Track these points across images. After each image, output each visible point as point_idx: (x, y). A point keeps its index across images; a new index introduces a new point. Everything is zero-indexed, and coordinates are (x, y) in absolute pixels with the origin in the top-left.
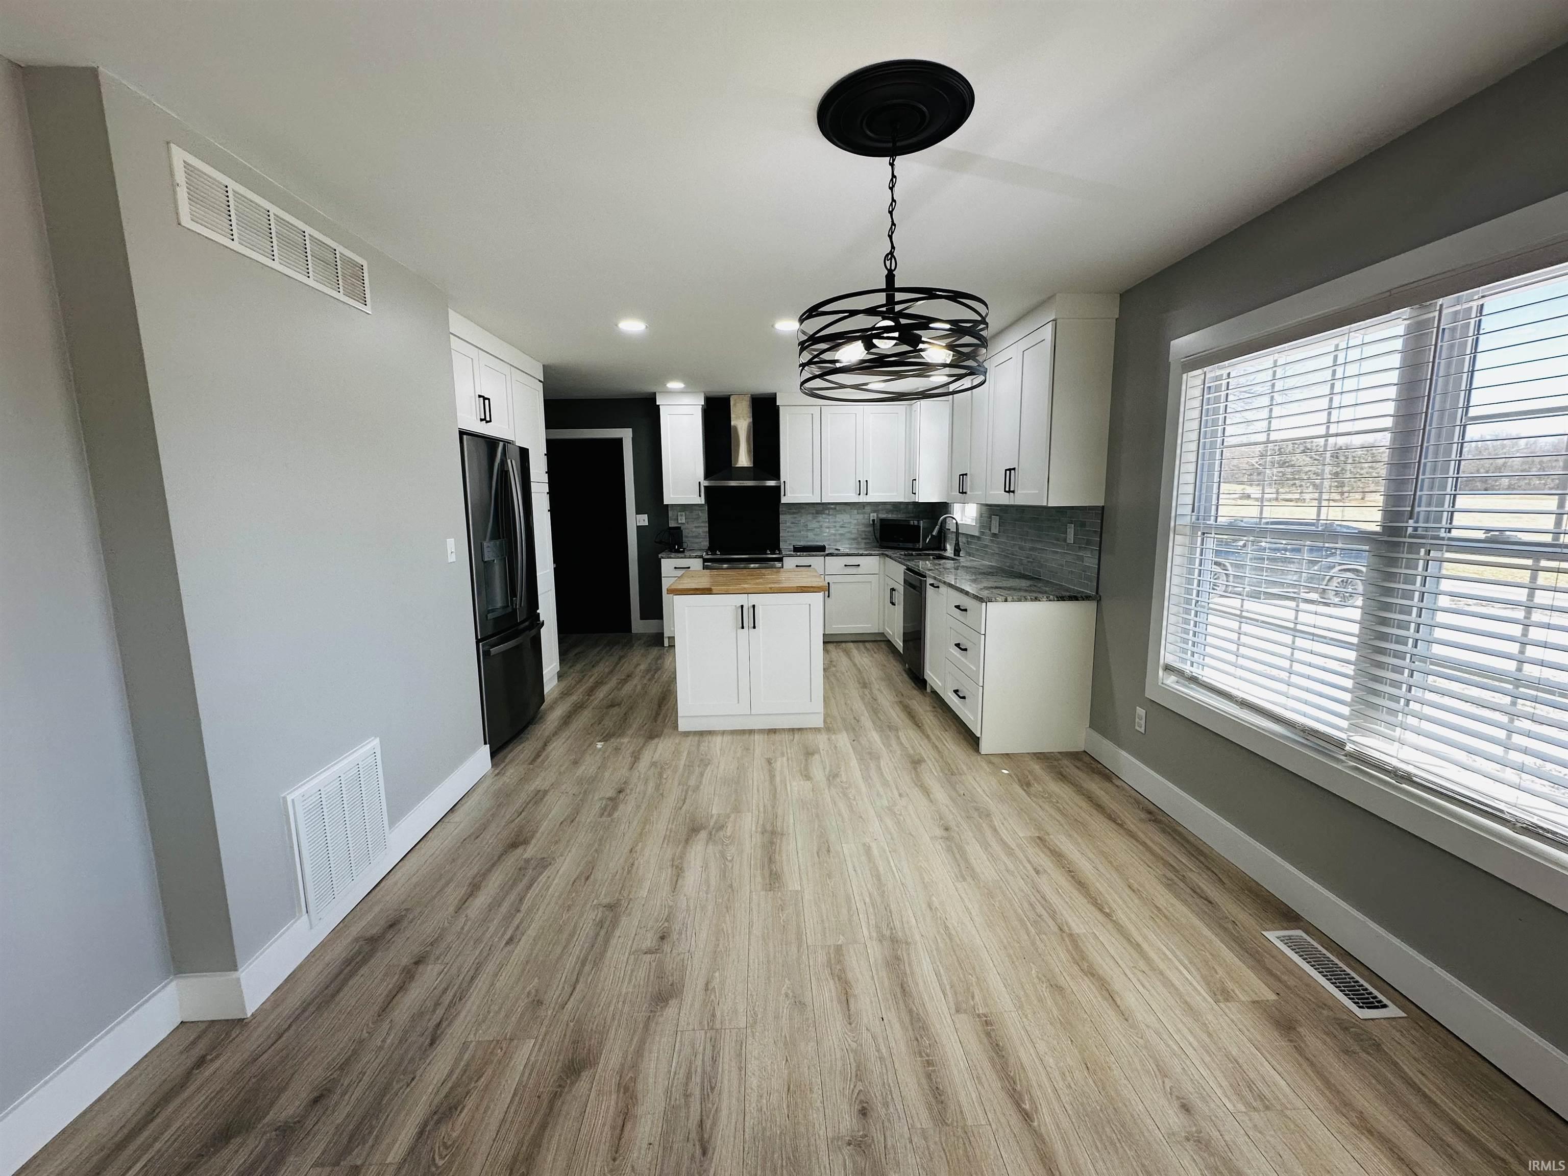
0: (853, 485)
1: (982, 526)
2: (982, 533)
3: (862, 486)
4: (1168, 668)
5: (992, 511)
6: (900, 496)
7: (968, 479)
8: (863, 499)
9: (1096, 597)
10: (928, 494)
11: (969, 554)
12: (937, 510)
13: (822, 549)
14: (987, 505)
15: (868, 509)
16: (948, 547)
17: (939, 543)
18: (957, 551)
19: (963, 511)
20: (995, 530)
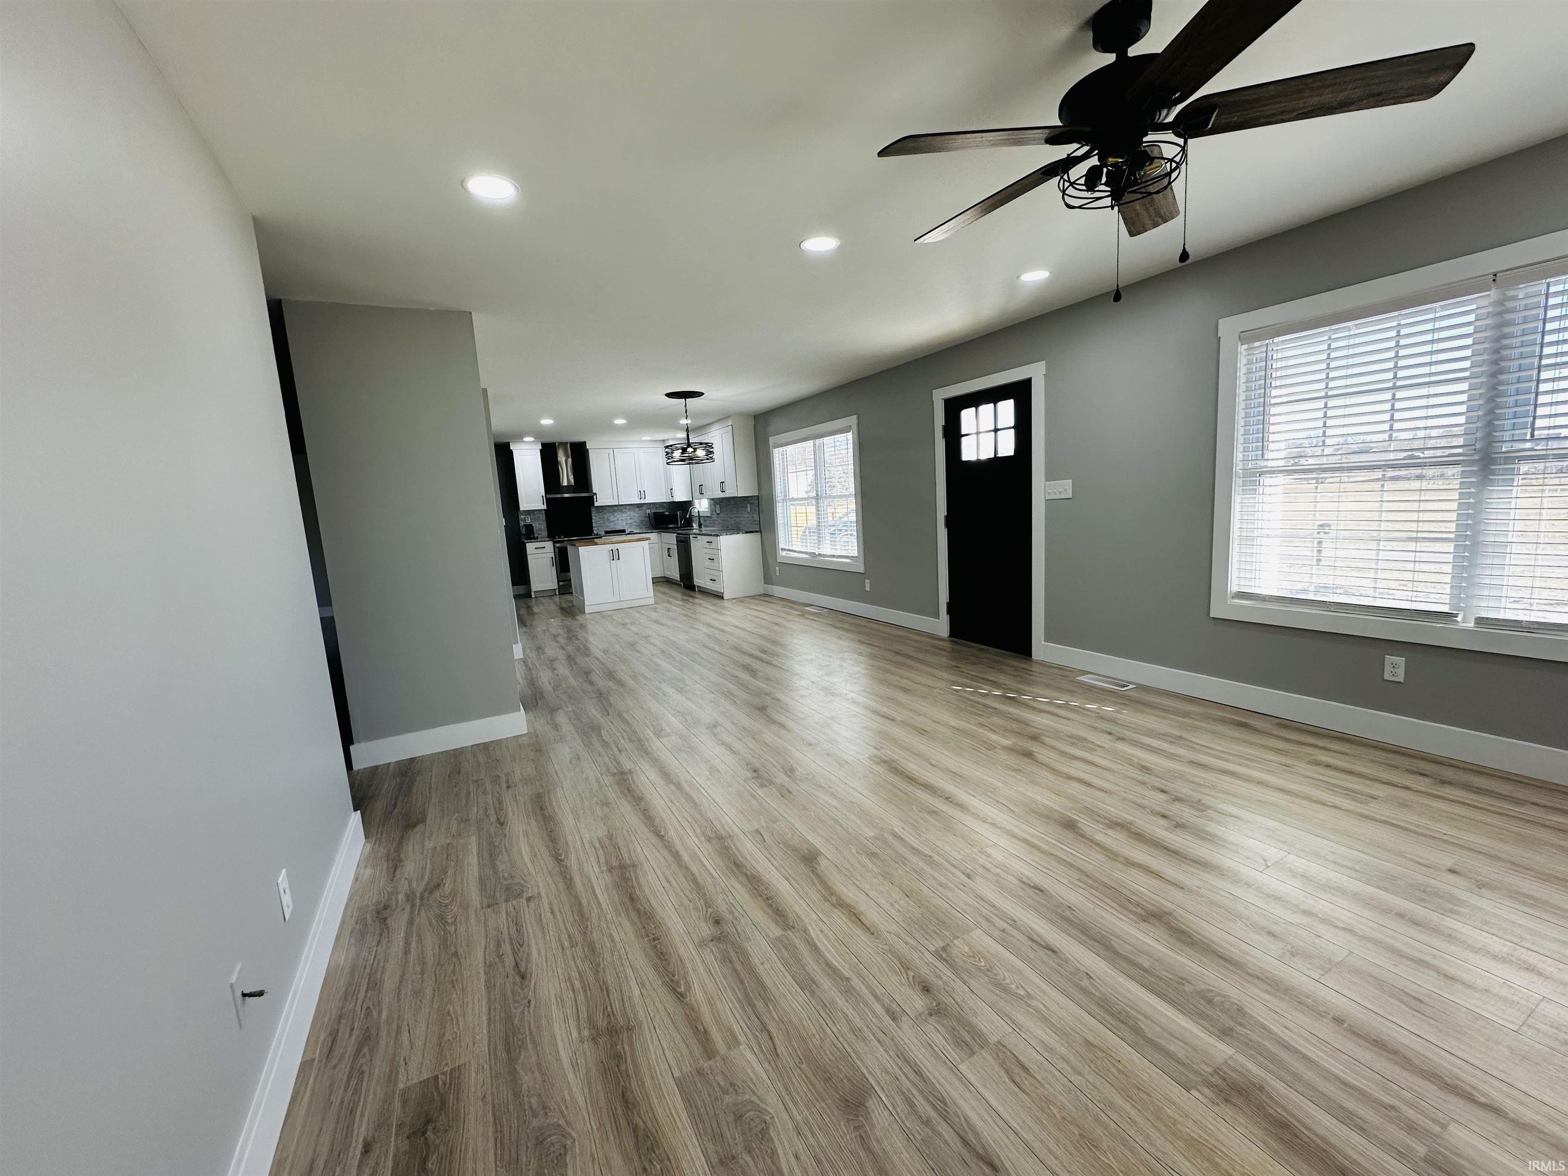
0: (636, 493)
1: (711, 511)
2: (712, 514)
3: (642, 494)
4: (783, 549)
5: (718, 503)
6: (663, 498)
7: (703, 487)
8: (642, 501)
9: (760, 531)
10: (680, 496)
11: (706, 526)
12: (686, 506)
13: (624, 531)
14: (713, 499)
15: (644, 508)
16: (694, 525)
17: (689, 523)
18: (700, 526)
19: (700, 504)
20: (718, 512)
